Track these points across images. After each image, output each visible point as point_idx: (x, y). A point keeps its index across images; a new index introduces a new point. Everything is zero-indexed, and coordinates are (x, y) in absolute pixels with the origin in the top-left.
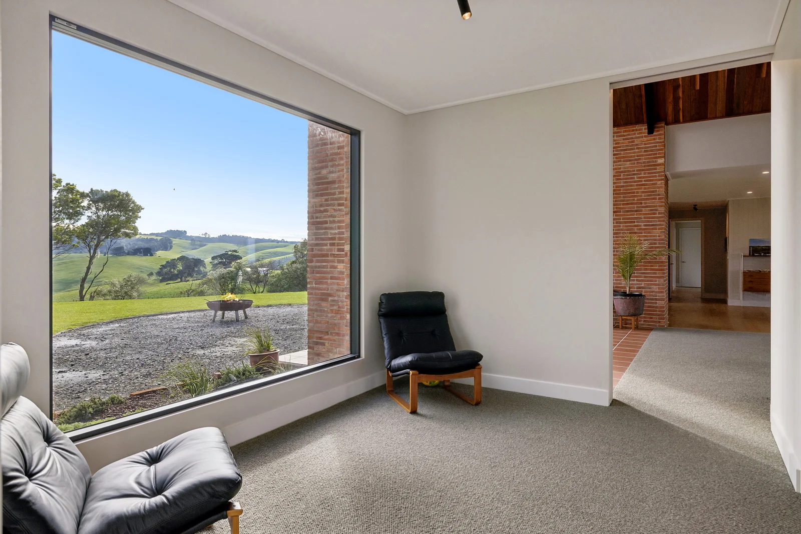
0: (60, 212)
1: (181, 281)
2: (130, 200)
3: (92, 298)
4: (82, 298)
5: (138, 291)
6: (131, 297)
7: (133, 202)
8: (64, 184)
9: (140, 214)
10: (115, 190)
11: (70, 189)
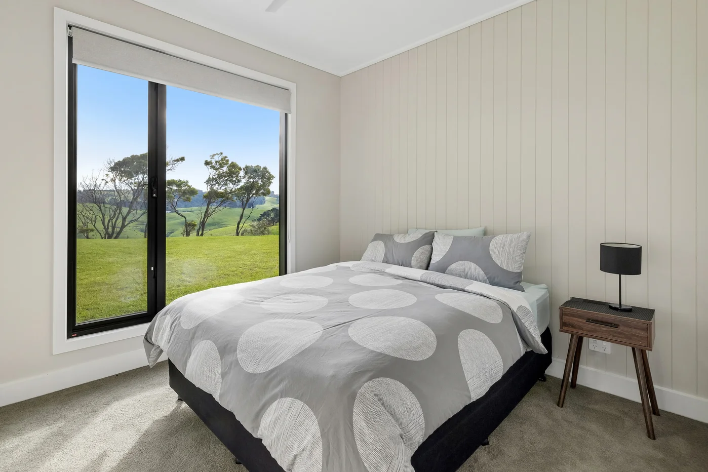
0: (227, 180)
1: (273, 225)
2: (267, 172)
3: (242, 234)
4: (238, 234)
5: (268, 231)
6: (264, 234)
7: (269, 173)
8: (230, 162)
9: (272, 181)
10: (258, 166)
11: (234, 165)
